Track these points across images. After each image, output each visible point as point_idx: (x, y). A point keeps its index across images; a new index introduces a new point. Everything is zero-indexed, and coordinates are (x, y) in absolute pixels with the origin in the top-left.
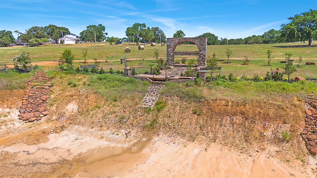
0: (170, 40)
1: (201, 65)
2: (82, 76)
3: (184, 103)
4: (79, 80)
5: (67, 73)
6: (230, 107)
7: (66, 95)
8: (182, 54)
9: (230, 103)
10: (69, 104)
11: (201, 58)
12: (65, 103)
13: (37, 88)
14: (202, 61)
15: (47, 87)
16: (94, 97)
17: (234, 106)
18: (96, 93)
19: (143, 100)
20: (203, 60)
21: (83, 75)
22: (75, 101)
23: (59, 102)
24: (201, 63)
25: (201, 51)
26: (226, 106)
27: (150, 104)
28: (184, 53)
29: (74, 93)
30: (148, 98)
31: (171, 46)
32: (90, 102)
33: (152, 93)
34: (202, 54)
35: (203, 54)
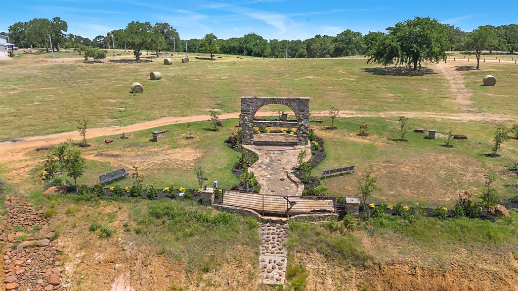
0: (247, 101)
1: (301, 142)
2: (115, 207)
3: (338, 269)
4: (112, 217)
5: (78, 200)
6: (419, 279)
7: (97, 262)
8: (269, 125)
9: (418, 271)
10: (114, 285)
11: (301, 132)
12: (103, 284)
13: (24, 248)
14: (303, 137)
15: (46, 242)
16: (160, 263)
17: (425, 277)
18: (161, 254)
19: (261, 267)
20: (304, 135)
21: (114, 202)
22: (122, 276)
23: (90, 282)
24: (301, 140)
25: (301, 120)
26: (413, 275)
27: (275, 274)
28: (272, 124)
29: (113, 255)
30: (267, 259)
31: (249, 111)
32: (155, 278)
33: (270, 246)
34: (302, 125)
35: (304, 125)
